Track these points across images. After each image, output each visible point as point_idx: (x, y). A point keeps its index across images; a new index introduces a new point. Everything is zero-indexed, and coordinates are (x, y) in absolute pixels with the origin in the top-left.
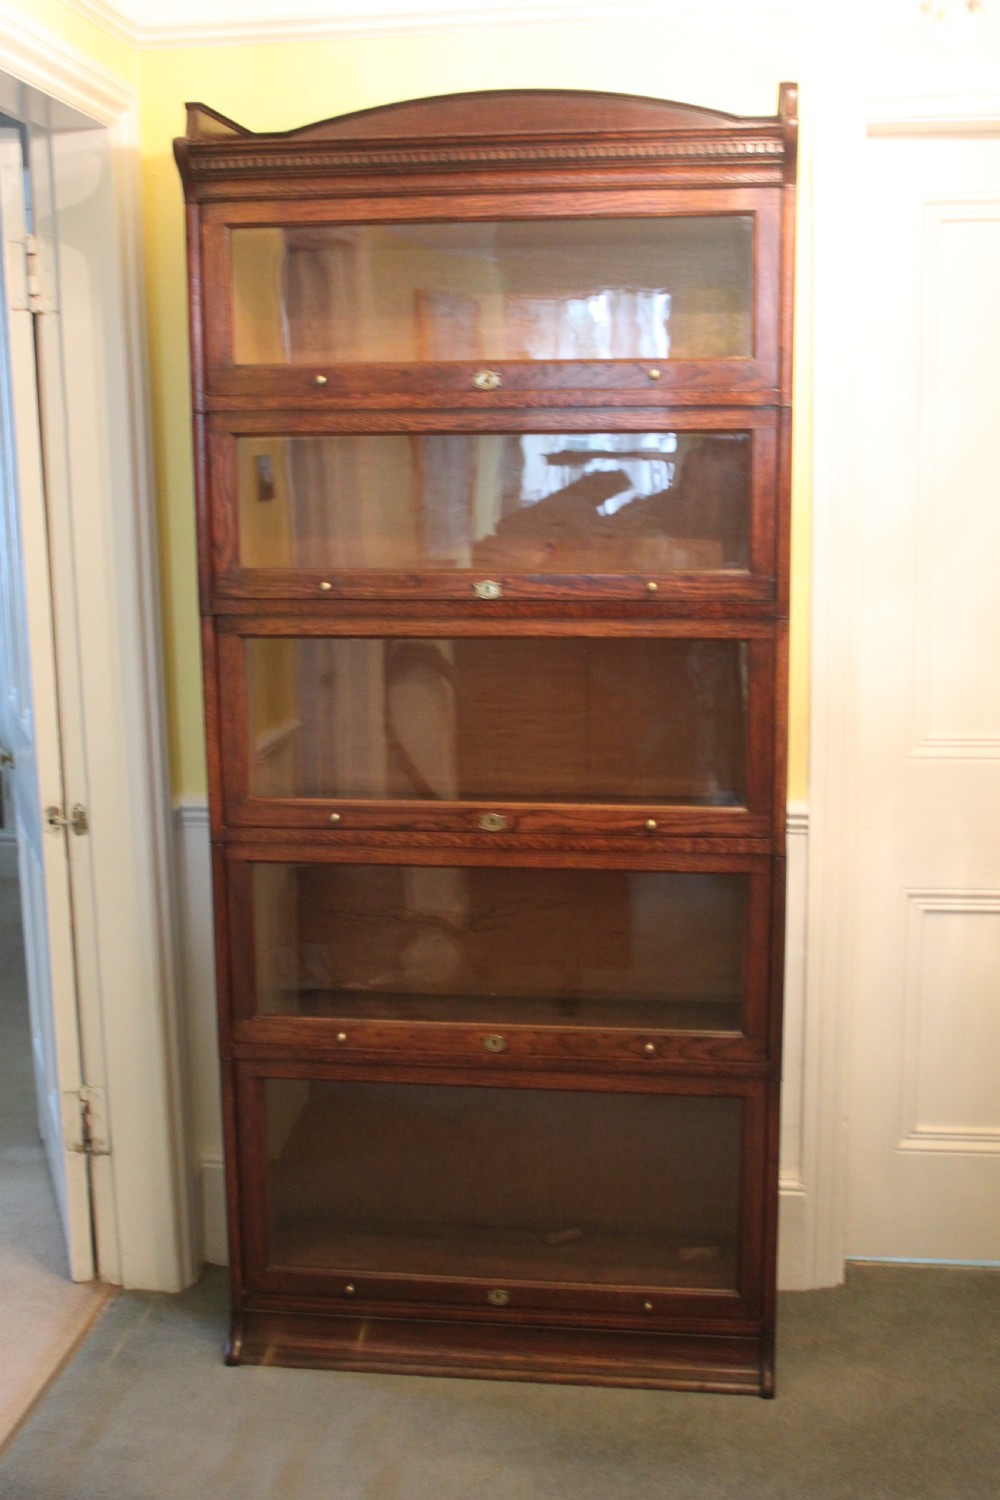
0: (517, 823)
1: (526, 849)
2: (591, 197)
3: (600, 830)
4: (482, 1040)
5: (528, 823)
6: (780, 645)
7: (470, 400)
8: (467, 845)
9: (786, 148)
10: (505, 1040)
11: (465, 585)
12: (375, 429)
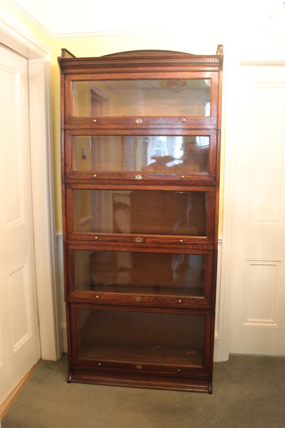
0: (145, 241)
1: (147, 247)
2: (168, 74)
3: (167, 242)
4: (135, 298)
5: (148, 240)
6: (217, 193)
7: (135, 127)
8: (131, 246)
9: (220, 61)
10: (141, 299)
11: (132, 176)
12: (109, 134)
